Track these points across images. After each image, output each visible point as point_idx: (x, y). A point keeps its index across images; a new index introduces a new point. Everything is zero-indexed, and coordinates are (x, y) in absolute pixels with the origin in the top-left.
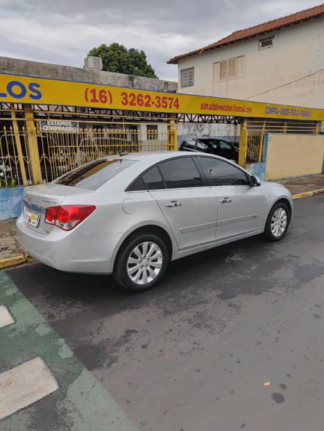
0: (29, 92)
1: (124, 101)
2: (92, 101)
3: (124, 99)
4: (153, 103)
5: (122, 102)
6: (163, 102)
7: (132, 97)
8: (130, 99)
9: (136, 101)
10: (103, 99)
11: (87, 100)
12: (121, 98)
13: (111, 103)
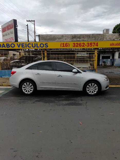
0: (45, 46)
1: (74, 46)
2: (63, 47)
3: (74, 45)
4: (86, 45)
5: (73, 46)
6: (90, 45)
7: (77, 44)
8: (76, 45)
9: (78, 45)
10: (66, 46)
11: (61, 47)
12: (73, 45)
13: (69, 46)
